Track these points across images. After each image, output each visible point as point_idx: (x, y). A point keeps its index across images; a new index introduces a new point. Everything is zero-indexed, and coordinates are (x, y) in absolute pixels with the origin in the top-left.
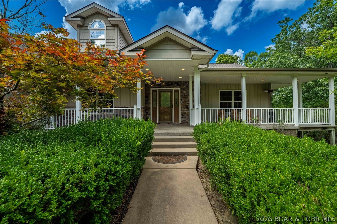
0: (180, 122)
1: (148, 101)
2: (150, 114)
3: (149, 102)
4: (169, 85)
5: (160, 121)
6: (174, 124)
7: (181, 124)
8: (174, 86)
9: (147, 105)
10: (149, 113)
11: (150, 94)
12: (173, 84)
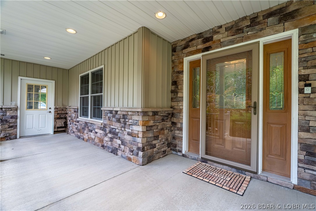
0: (294, 180)
1: (177, 93)
2: (181, 129)
3: (179, 95)
4: (240, 30)
5: (207, 154)
6: (258, 178)
7: (295, 188)
8: (262, 29)
9: (174, 104)
10: (179, 125)
11: (182, 72)
12: (259, 23)
